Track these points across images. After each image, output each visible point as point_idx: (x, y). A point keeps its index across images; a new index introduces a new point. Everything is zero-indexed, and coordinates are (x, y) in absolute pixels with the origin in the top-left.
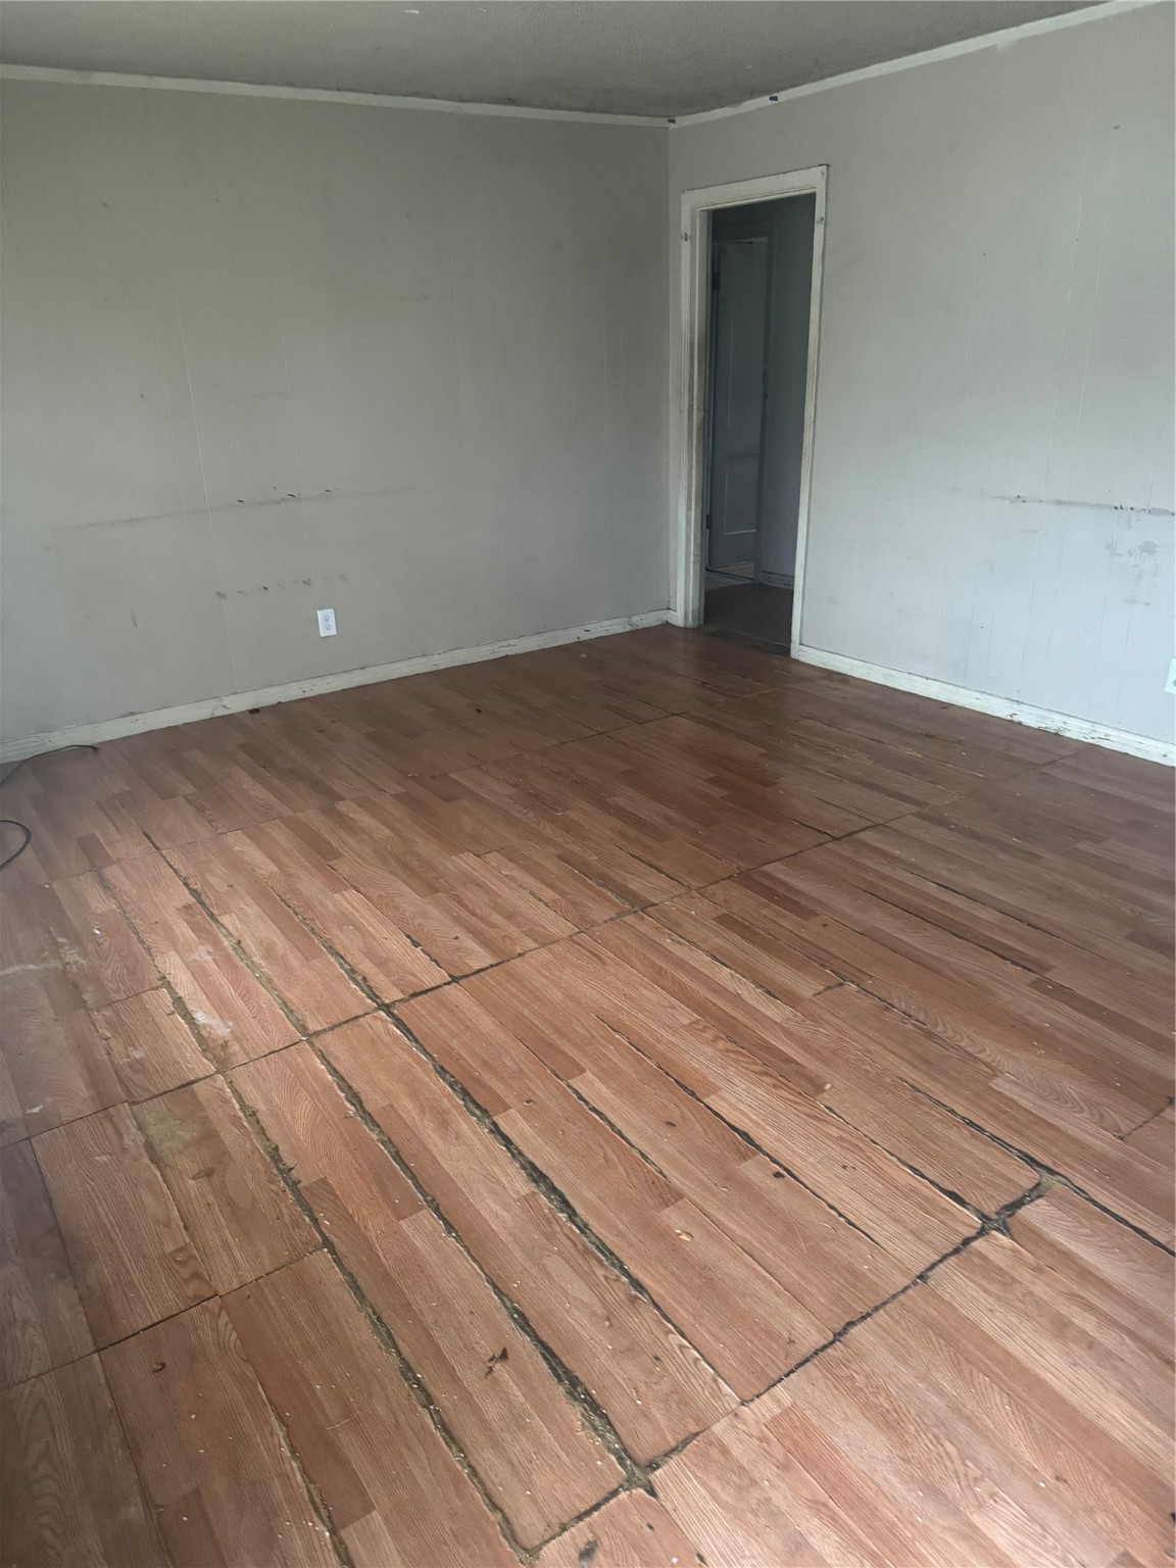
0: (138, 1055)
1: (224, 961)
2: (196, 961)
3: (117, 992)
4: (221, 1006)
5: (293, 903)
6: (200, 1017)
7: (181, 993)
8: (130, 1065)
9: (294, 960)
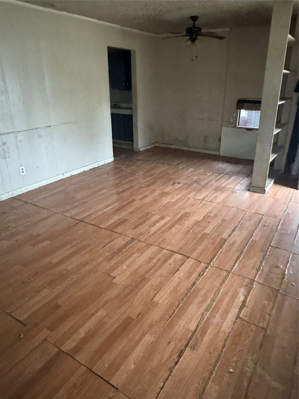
0: (266, 302)
1: (215, 310)
2: (221, 319)
3: (252, 330)
4: (234, 296)
5: (171, 312)
6: (242, 298)
7: (238, 310)
8: (270, 301)
9: (203, 293)
